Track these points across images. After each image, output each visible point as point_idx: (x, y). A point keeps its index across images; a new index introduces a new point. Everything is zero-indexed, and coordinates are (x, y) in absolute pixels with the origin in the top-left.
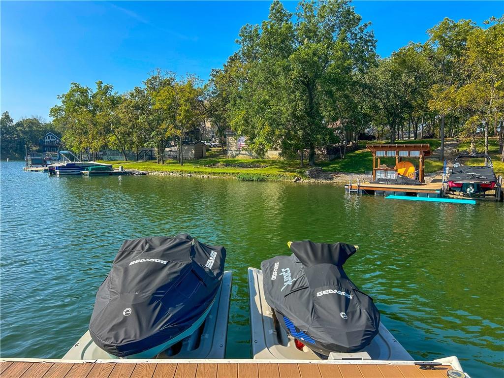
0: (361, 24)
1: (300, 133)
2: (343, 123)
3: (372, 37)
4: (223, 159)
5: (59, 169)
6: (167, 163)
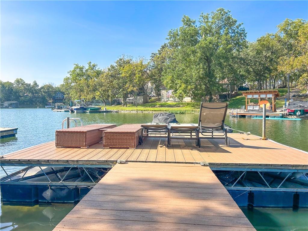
0: (237, 24)
1: (203, 87)
2: (228, 81)
3: (243, 31)
4: (158, 103)
5: (76, 110)
6: (128, 106)
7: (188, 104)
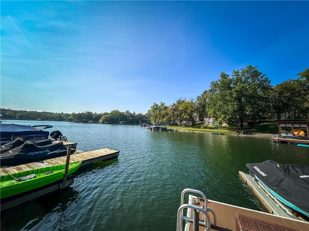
0: (262, 75)
3: (267, 79)
6: (183, 127)
7: (224, 128)
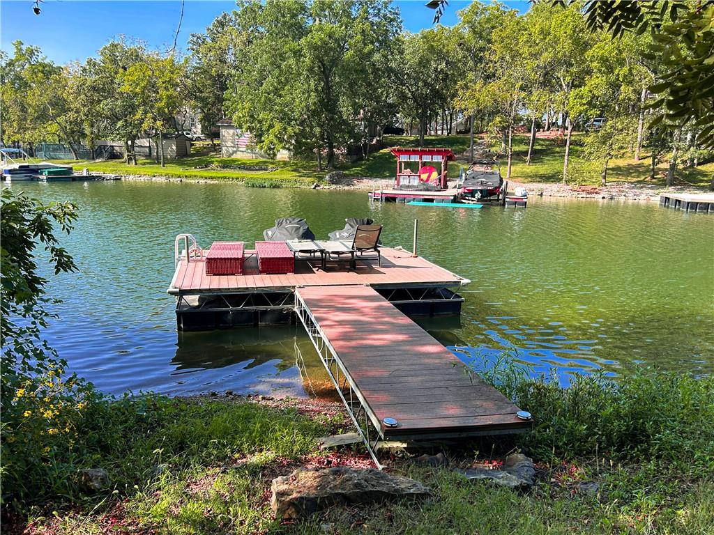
3: (397, 14)
4: (216, 158)
5: (10, 174)
6: (141, 164)
7: (285, 164)
